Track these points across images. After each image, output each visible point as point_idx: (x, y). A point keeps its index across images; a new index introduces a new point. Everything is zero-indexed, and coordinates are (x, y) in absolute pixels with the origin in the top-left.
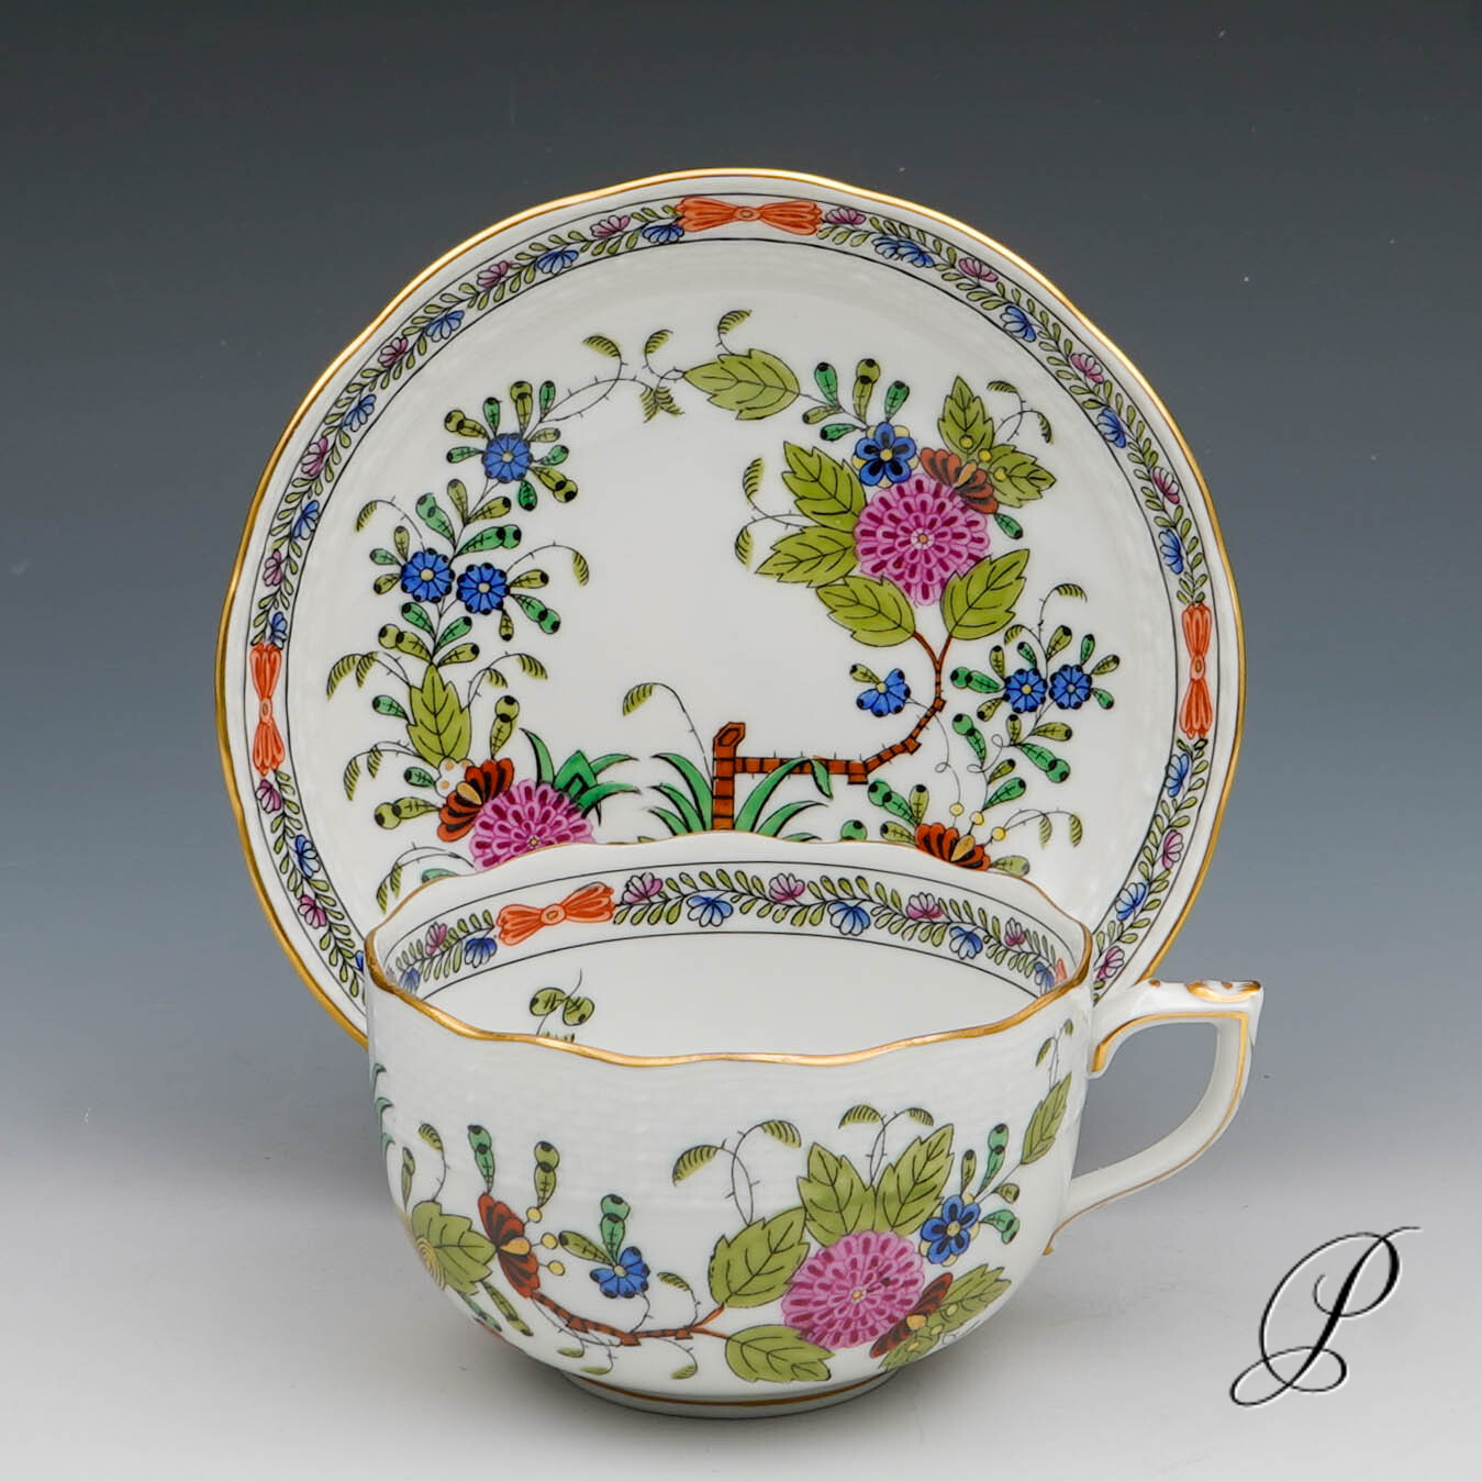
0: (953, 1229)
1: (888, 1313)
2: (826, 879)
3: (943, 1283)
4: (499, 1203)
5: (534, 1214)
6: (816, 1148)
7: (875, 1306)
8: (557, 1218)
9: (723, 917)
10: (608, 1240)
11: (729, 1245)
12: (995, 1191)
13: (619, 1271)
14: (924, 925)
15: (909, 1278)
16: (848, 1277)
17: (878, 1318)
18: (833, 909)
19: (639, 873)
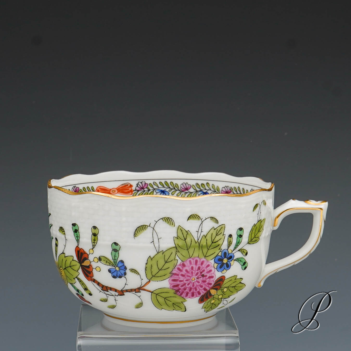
0: (225, 261)
1: (204, 287)
2: (197, 184)
3: (222, 279)
4: (81, 249)
5: (91, 251)
6: (180, 228)
7: (199, 284)
8: (99, 252)
9: (166, 196)
10: (114, 258)
11: (152, 259)
12: (239, 250)
13: (117, 269)
15: (210, 275)
16: (190, 272)
17: (201, 288)
18: (199, 193)
19: (141, 181)
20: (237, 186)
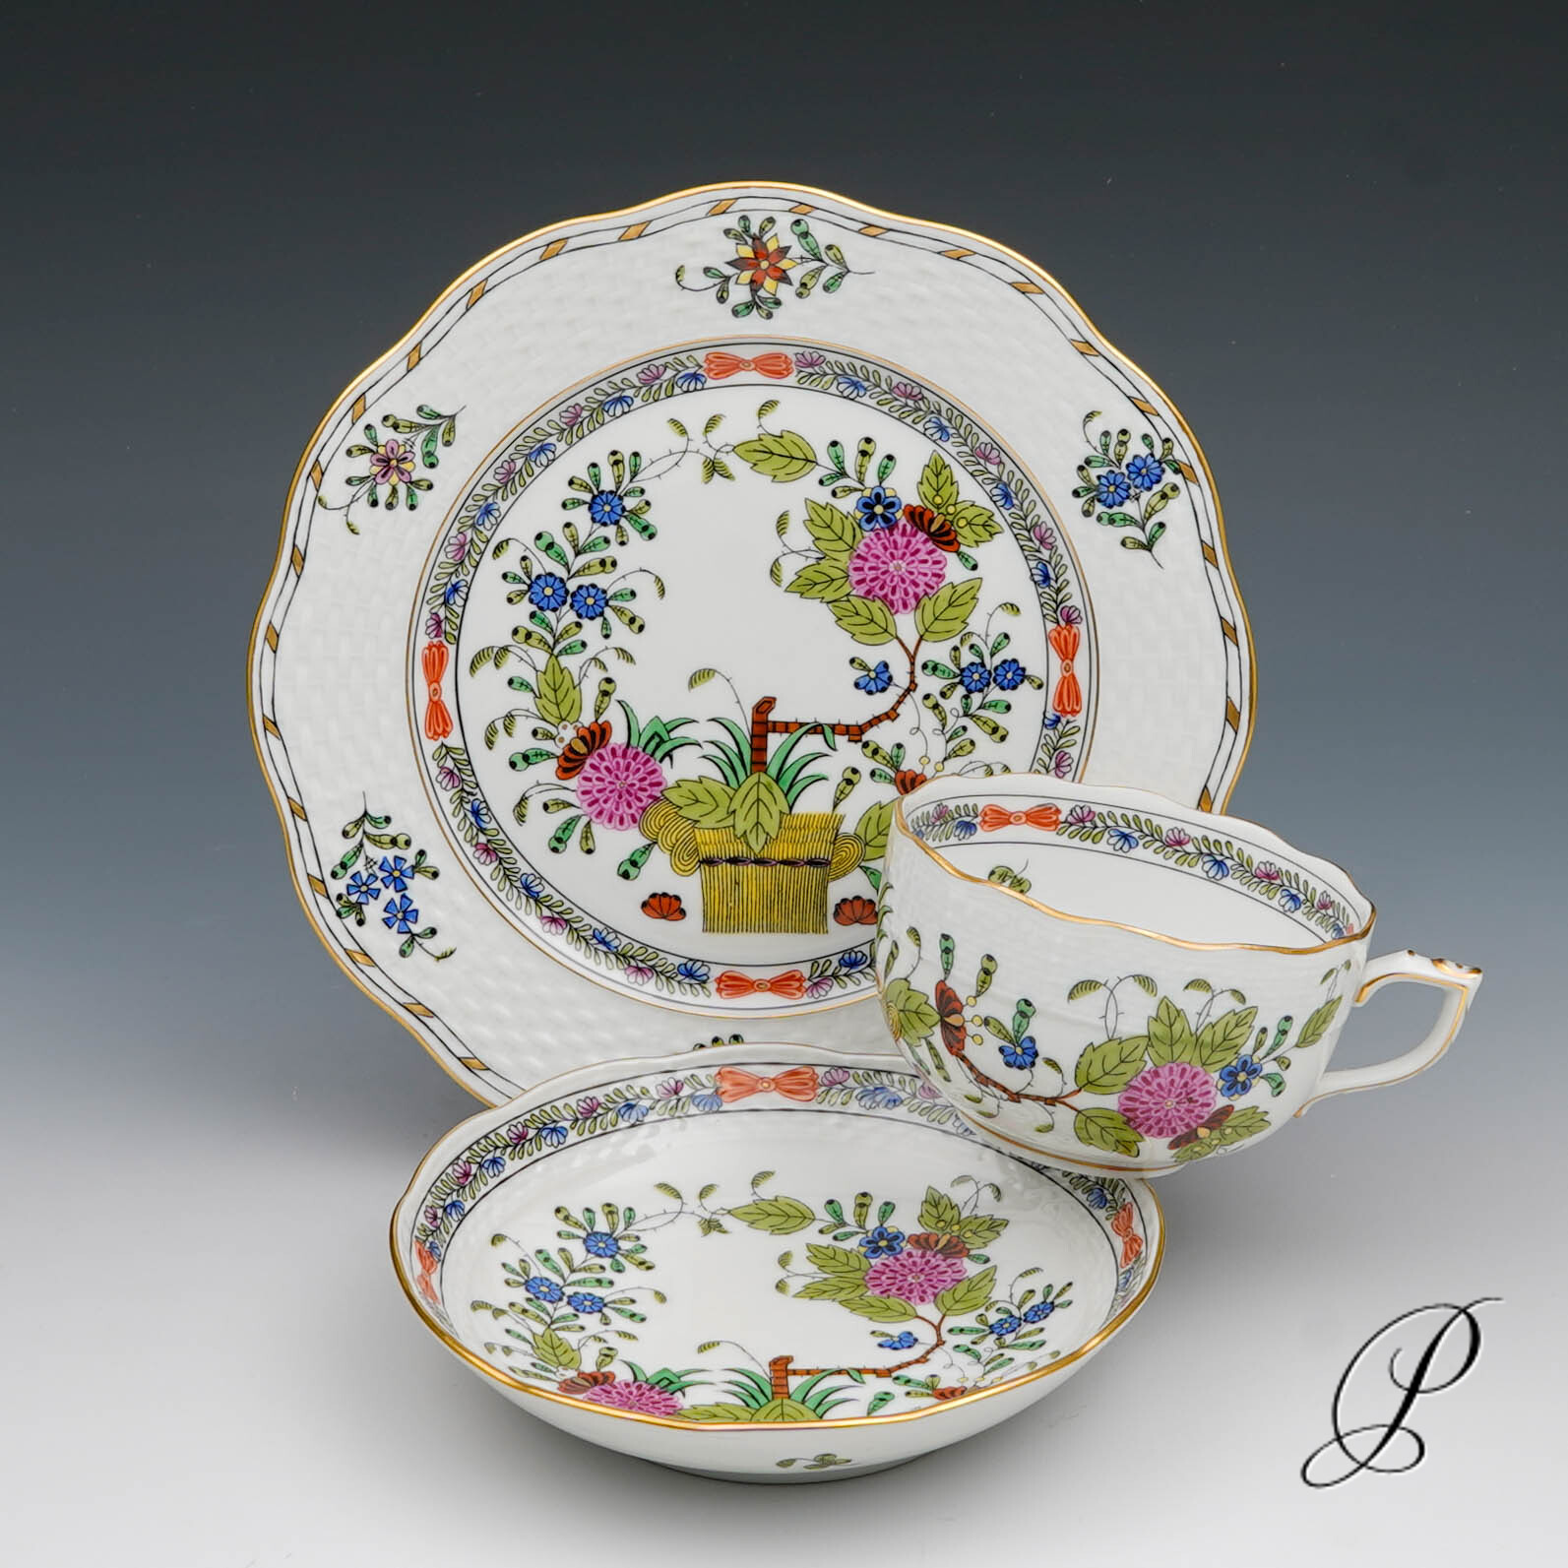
0: (1242, 1077)
1: (1186, 1121)
2: (1205, 838)
3: (1227, 1111)
4: (950, 989)
5: (971, 1001)
6: (1166, 1000)
7: (1180, 1114)
8: (986, 1007)
9: (1130, 847)
10: (1016, 1028)
11: (1094, 1050)
12: (1275, 1059)
13: (1019, 1050)
14: (1263, 884)
15: (1205, 1101)
16: (1166, 1090)
17: (1179, 1123)
18: (1207, 858)
19: (1082, 804)
20: (1293, 870)
